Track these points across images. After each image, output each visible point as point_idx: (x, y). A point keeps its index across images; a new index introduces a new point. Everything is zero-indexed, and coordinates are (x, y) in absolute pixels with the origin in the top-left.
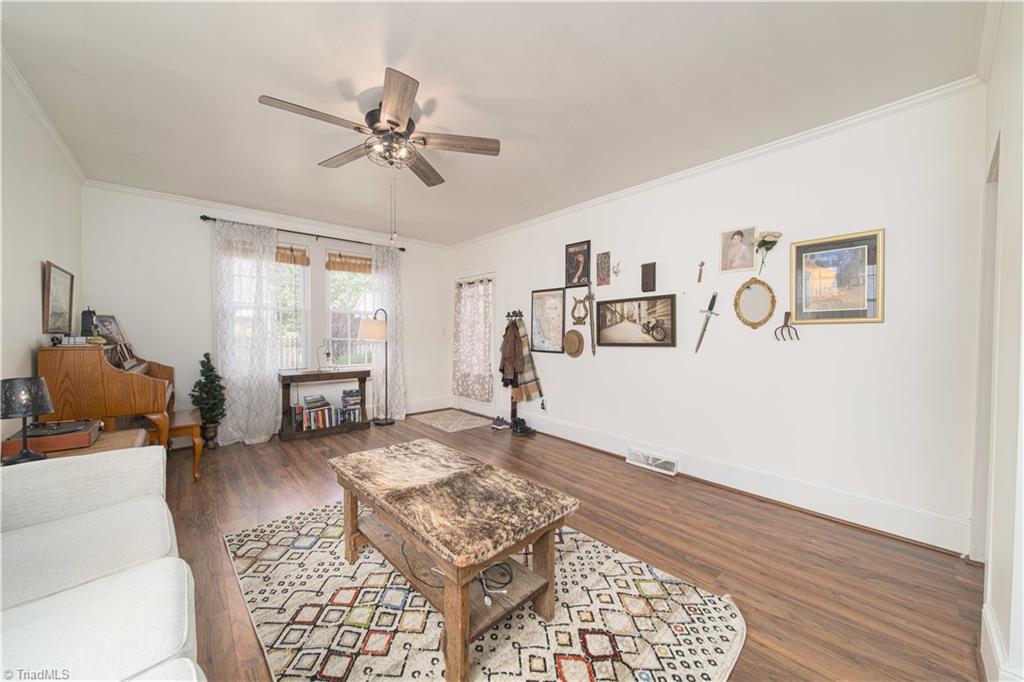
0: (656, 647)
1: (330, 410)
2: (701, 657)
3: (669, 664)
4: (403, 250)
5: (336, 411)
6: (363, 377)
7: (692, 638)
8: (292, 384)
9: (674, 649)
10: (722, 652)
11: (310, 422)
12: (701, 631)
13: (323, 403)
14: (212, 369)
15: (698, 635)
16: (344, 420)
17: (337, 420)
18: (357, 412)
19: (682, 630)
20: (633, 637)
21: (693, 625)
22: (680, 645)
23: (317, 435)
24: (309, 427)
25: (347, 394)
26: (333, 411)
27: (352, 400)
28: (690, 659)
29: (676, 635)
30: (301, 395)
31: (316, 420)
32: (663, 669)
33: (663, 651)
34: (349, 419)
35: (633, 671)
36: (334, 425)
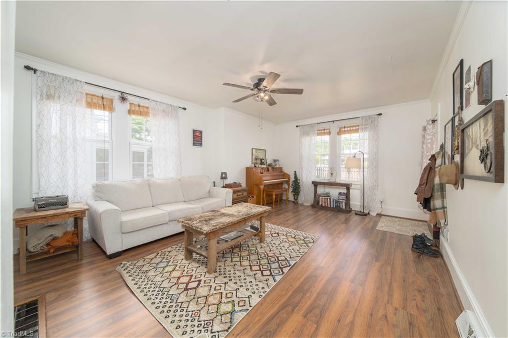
0: (188, 303)
1: (330, 199)
2: (177, 318)
3: (178, 305)
4: (380, 114)
5: (333, 200)
6: (348, 187)
7: (189, 318)
8: (319, 185)
9: (185, 309)
10: (176, 328)
11: (322, 202)
12: (192, 323)
13: (328, 195)
14: (297, 177)
15: (190, 321)
16: (338, 206)
17: (333, 205)
18: (343, 203)
19: (194, 315)
20: (194, 295)
21: (196, 320)
22: (186, 312)
23: (326, 208)
24: (322, 204)
25: (340, 194)
26: (332, 200)
27: (341, 197)
28: (178, 314)
29: (192, 311)
30: (320, 190)
31: (325, 202)
32: (176, 303)
33: (185, 305)
34: (340, 206)
35: (179, 294)
36: (332, 206)
